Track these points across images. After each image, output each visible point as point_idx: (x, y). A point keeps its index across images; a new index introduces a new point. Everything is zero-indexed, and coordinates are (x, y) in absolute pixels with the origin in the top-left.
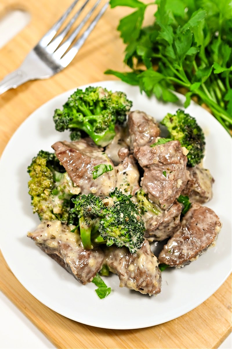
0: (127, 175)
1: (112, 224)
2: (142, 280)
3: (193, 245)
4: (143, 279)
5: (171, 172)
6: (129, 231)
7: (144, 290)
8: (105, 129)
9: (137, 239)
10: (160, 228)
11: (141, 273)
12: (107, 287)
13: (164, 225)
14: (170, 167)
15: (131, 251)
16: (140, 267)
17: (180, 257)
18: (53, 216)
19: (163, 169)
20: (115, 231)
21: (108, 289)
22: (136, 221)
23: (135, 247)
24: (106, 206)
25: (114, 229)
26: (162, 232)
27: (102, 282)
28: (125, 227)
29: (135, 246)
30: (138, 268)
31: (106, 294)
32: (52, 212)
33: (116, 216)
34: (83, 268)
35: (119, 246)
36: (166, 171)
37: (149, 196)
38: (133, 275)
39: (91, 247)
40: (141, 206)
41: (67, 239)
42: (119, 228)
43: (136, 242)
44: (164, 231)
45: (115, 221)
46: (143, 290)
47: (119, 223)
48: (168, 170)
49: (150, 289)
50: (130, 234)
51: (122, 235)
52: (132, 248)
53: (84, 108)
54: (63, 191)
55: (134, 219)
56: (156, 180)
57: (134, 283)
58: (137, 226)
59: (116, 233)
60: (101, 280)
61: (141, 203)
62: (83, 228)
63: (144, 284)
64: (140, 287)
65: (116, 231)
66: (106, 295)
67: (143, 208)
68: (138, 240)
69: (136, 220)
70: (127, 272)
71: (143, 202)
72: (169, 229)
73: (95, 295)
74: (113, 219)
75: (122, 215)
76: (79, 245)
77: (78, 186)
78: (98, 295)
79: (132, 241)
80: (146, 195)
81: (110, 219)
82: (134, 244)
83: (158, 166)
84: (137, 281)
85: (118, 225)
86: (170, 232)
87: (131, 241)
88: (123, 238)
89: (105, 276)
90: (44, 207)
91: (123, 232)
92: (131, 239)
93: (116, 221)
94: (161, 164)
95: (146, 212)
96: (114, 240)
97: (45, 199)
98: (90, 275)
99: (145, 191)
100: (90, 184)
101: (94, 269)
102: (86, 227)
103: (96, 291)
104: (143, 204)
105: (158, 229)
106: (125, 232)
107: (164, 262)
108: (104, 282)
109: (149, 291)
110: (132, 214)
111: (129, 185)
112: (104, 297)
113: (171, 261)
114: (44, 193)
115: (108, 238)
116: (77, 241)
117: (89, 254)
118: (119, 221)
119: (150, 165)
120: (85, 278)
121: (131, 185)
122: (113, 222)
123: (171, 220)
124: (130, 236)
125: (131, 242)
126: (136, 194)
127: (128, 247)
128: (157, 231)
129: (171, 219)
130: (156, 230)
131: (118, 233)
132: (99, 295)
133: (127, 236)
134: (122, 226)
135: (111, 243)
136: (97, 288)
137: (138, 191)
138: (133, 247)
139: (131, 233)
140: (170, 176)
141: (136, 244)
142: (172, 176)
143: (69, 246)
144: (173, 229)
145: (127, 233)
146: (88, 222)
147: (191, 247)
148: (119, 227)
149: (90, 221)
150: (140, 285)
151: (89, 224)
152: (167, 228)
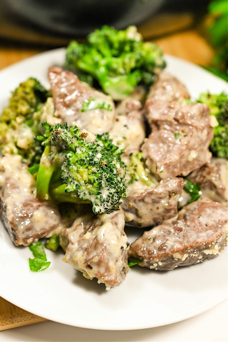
0: (128, 128)
1: (81, 162)
2: (95, 253)
3: (184, 239)
4: (97, 253)
5: (185, 136)
6: (100, 178)
7: (93, 269)
8: (121, 74)
9: (108, 194)
10: (147, 200)
11: (96, 244)
12: (46, 260)
13: (153, 197)
14: (186, 129)
15: (95, 208)
16: (98, 236)
17: (160, 249)
18: (15, 150)
19: (176, 129)
20: (82, 172)
21: (47, 263)
22: (115, 172)
23: (101, 205)
24: (82, 137)
25: (82, 169)
26: (147, 209)
27: (44, 255)
28: (98, 171)
29: (103, 204)
30: (96, 238)
31: (41, 268)
32: (16, 144)
33: (91, 153)
34: (23, 218)
35: (80, 197)
36: (180, 132)
37: (148, 162)
38: (85, 246)
39: (44, 197)
40: (133, 172)
41: (19, 179)
42: (89, 170)
43: (106, 198)
44: (151, 209)
45: (86, 158)
46: (91, 268)
47: (91, 163)
48: (183, 131)
49: (102, 270)
50: (101, 183)
51: (90, 182)
52: (97, 205)
53: (106, 51)
54: (39, 120)
55: (114, 169)
56: (163, 142)
57: (83, 256)
58: (114, 179)
59: (82, 176)
60: (44, 252)
61: (133, 167)
62: (43, 163)
63: (96, 259)
64: (89, 263)
65: (84, 173)
66: (40, 270)
67: (133, 175)
68: (109, 196)
69: (117, 172)
70: (79, 242)
71: (136, 166)
72: (158, 208)
73: (27, 265)
74: (86, 154)
75: (99, 156)
76: (32, 192)
77: (59, 117)
78: (30, 266)
79: (101, 195)
80: (143, 160)
81: (81, 153)
82: (102, 200)
83: (170, 124)
84: (88, 254)
85: (90, 164)
86: (159, 214)
87: (99, 193)
88: (90, 186)
89: (51, 250)
90: (8, 136)
91: (93, 177)
92: (100, 191)
93: (88, 159)
94: (176, 123)
95: (136, 180)
96: (77, 185)
97: (14, 128)
98: (30, 233)
99: (144, 155)
100: (76, 117)
101: (38, 229)
102: (48, 164)
103: (30, 262)
104: (135, 170)
105: (142, 200)
106: (96, 178)
107: (137, 252)
108: (45, 255)
109: (99, 272)
110: (113, 163)
111: (124, 138)
112: (37, 271)
113: (147, 252)
114: (15, 120)
115: (70, 180)
116: (32, 186)
117: (39, 206)
118: (92, 160)
119: (162, 121)
120: (21, 233)
121: (129, 142)
122: (84, 158)
123: (165, 194)
124: (100, 186)
125: (99, 196)
126: (131, 155)
127: (93, 202)
128: (141, 204)
129: (165, 192)
130: (140, 201)
131: (86, 177)
132: (32, 266)
133: (95, 184)
134: (94, 169)
135: (72, 188)
136: (32, 258)
137: (135, 153)
138: (99, 204)
139: (103, 182)
140: (182, 140)
141: (104, 201)
142: (185, 141)
143: (18, 188)
144: (164, 212)
145: (97, 180)
146: (53, 156)
147: (181, 240)
148: (89, 167)
149: (56, 154)
150: (90, 259)
151: (53, 159)
152: (157, 205)
